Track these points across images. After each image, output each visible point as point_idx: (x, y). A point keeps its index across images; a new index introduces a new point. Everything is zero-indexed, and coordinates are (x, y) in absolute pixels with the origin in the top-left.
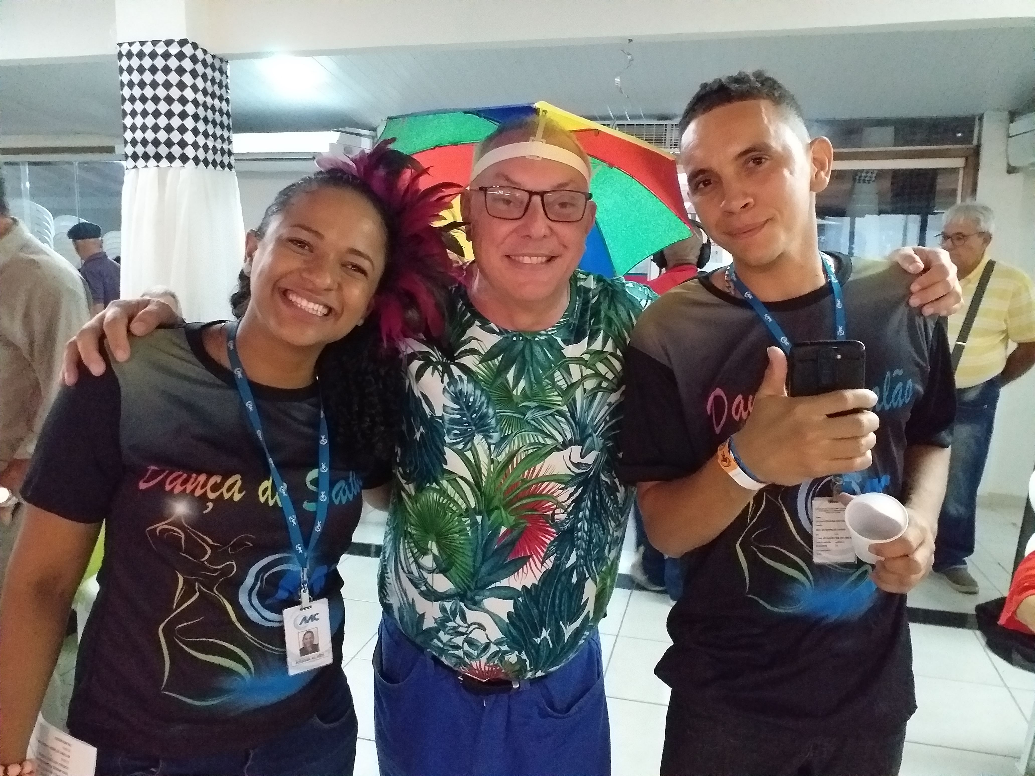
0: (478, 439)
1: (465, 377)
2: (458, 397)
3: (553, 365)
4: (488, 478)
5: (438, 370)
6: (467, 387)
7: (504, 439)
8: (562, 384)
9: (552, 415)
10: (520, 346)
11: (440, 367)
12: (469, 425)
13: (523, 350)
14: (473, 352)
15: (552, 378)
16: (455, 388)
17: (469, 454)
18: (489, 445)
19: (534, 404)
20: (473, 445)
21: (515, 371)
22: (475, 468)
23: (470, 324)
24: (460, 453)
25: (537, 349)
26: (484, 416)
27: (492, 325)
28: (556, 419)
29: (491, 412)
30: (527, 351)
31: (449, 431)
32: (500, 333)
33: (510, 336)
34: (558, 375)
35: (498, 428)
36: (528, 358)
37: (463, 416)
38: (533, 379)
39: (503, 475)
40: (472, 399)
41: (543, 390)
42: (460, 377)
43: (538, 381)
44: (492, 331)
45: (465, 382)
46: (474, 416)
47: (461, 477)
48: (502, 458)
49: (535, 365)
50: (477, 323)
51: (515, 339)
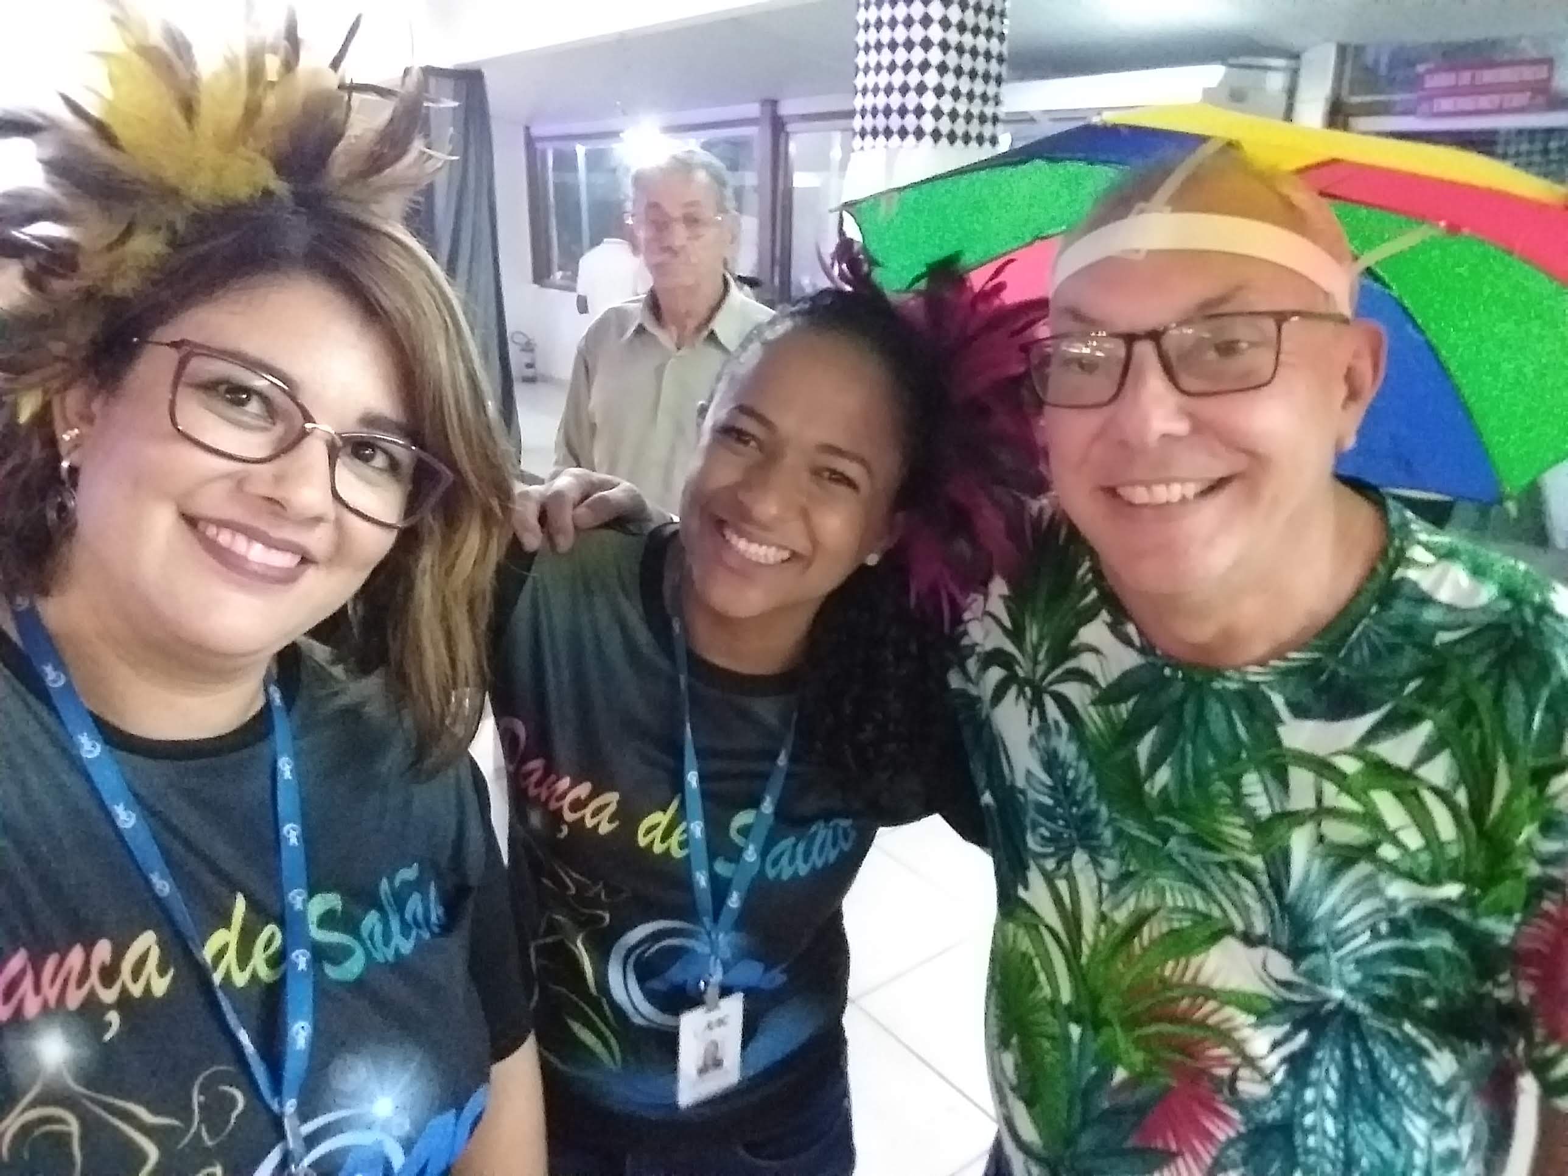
0: (1080, 859)
1: (1065, 726)
2: (1051, 762)
3: (1244, 755)
4: (1094, 949)
5: (1024, 694)
6: (1067, 749)
7: (1126, 877)
8: (1261, 805)
9: (1223, 866)
10: (1177, 691)
11: (1027, 690)
12: (1067, 826)
13: (1182, 702)
14: (1083, 676)
15: (1235, 782)
16: (1048, 739)
17: (1062, 885)
18: (1100, 881)
19: (1182, 827)
20: (1070, 868)
21: (1153, 743)
22: (1072, 920)
23: (1088, 616)
24: (1049, 879)
25: (1215, 709)
26: (1090, 817)
27: (1131, 629)
28: (1229, 877)
29: (1104, 811)
30: (1189, 708)
31: (1035, 826)
32: (1142, 651)
33: (1160, 663)
34: (1252, 782)
35: (1116, 851)
36: (1188, 720)
37: (1058, 803)
38: (1189, 772)
39: (1122, 956)
40: (1071, 774)
41: (1210, 802)
42: (1056, 723)
43: (1202, 779)
44: (1127, 641)
45: (1065, 737)
46: (1074, 810)
47: (1047, 926)
48: (1121, 916)
49: (1200, 741)
50: (1105, 616)
51: (1167, 671)
